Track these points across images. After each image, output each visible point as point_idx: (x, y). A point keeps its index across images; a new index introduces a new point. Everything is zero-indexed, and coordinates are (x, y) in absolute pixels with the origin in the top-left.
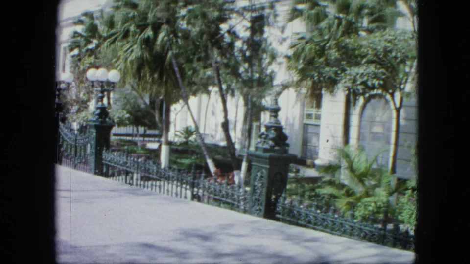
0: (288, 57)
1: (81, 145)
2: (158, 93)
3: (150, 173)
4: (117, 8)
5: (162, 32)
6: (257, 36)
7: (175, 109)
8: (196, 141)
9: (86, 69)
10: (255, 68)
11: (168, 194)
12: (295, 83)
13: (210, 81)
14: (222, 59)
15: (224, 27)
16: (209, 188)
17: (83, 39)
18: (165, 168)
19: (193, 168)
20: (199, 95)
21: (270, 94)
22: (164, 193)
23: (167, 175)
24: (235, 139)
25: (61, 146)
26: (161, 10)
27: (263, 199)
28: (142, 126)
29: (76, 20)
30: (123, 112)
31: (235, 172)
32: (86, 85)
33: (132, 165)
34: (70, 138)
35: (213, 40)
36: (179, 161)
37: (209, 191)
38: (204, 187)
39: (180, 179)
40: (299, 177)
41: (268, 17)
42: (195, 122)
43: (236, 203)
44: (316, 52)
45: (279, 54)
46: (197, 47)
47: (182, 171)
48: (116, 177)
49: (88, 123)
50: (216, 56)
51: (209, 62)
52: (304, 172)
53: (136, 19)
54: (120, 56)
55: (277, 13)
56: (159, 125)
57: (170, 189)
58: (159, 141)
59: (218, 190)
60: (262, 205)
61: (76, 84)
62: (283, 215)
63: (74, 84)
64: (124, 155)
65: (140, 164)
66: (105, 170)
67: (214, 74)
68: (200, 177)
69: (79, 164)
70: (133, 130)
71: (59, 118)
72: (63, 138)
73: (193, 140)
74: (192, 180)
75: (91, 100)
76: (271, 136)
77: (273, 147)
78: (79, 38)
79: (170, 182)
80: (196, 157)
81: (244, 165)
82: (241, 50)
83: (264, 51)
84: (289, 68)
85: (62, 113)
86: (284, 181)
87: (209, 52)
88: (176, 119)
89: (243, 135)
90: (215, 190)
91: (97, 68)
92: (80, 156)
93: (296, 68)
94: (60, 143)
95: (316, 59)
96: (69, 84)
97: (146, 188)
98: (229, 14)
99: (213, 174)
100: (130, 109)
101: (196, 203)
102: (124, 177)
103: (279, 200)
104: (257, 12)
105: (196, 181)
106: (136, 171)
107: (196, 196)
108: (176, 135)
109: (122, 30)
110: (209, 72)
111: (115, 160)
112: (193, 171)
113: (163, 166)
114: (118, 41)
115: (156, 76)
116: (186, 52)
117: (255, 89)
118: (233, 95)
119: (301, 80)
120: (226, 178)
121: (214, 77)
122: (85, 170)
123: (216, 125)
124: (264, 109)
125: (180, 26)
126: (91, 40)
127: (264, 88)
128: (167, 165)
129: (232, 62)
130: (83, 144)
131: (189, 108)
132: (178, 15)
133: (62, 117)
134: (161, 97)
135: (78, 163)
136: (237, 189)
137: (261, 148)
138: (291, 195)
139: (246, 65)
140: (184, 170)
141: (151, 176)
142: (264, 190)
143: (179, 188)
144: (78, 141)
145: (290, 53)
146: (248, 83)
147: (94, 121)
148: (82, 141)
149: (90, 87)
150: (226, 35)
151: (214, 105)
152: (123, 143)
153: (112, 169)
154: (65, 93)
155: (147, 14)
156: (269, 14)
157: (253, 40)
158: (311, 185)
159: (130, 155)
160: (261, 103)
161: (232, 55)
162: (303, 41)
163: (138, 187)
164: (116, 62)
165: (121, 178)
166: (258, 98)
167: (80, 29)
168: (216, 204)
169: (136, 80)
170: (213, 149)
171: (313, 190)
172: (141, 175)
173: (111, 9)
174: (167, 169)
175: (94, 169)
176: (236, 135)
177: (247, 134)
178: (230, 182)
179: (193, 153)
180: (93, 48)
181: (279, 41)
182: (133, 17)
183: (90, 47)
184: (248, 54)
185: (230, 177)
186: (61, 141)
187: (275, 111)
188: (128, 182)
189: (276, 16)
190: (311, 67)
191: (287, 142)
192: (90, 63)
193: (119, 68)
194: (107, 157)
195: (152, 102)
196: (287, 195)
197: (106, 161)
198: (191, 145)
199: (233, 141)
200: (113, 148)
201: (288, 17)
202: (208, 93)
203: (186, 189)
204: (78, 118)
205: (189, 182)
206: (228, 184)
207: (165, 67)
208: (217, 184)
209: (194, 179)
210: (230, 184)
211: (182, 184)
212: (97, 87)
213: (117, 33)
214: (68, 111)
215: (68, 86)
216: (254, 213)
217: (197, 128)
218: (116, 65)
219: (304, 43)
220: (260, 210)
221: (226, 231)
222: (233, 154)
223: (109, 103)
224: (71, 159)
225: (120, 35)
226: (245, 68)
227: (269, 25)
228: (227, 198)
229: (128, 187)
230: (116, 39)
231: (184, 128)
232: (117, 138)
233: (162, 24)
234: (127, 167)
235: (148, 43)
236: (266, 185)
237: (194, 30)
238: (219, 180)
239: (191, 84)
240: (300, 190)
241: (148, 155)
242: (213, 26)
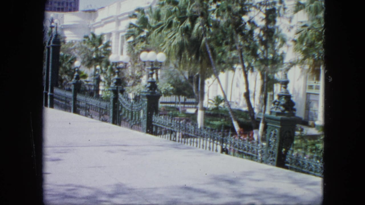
0: (295, 41)
1: (136, 111)
2: (195, 70)
3: (189, 132)
4: (163, 5)
5: (198, 23)
6: (271, 25)
7: (208, 82)
8: (224, 107)
9: (139, 52)
10: (269, 49)
11: (203, 148)
12: (300, 61)
13: (235, 60)
14: (244, 43)
15: (245, 18)
16: (235, 143)
17: (136, 29)
18: (201, 128)
19: (222, 128)
20: (226, 71)
21: (281, 70)
22: (200, 147)
23: (202, 134)
24: (254, 105)
25: (121, 111)
26: (196, 6)
27: (276, 151)
28: (182, 96)
29: (131, 15)
30: (168, 85)
31: (254, 131)
32: (139, 64)
33: (176, 126)
34: (127, 106)
35: (237, 29)
36: (211, 122)
37: (235, 145)
38: (231, 143)
39: (212, 137)
40: (303, 135)
41: (279, 10)
42: (223, 92)
43: (255, 155)
44: (316, 37)
45: (287, 38)
46: (225, 34)
47: (214, 131)
48: (163, 135)
49: (141, 94)
50: (239, 41)
51: (234, 46)
52: (307, 131)
53: (178, 13)
54: (166, 42)
55: (286, 6)
56: (196, 95)
57: (205, 145)
58: (196, 107)
59: (241, 145)
60: (274, 156)
61: (132, 63)
62: (291, 164)
63: (130, 64)
64: (169, 119)
65: (182, 125)
66: (154, 129)
67: (238, 54)
68: (228, 135)
69: (134, 126)
70: (176, 99)
71: (119, 90)
72: (121, 105)
73: (222, 106)
74: (221, 138)
75: (143, 76)
76: (282, 103)
77: (284, 111)
78: (133, 29)
79: (205, 139)
80: (224, 119)
81: (261, 125)
82: (259, 36)
83: (277, 37)
84: (296, 50)
85: (121, 87)
86: (292, 138)
87: (234, 37)
88: (209, 90)
89: (260, 102)
90: (239, 145)
91: (148, 51)
92: (135, 119)
93: (301, 49)
94: (120, 109)
95: (316, 42)
96: (126, 64)
97: (186, 144)
98: (249, 8)
99: (238, 133)
100: (174, 83)
101: (224, 155)
102: (169, 135)
103: (288, 153)
104: (270, 6)
105: (225, 138)
106: (178, 130)
107: (225, 149)
108: (209, 103)
109: (167, 21)
110: (234, 54)
111: (162, 122)
112: (222, 130)
113: (199, 127)
114: (164, 30)
115: (193, 57)
116: (216, 38)
117: (269, 67)
118: (252, 71)
119: (304, 59)
120: (247, 135)
121: (238, 57)
122: (138, 130)
123: (240, 95)
124: (276, 81)
125: (211, 18)
126: (143, 29)
127: (276, 66)
128: (203, 126)
129: (252, 46)
130: (137, 109)
131: (219, 81)
132: (210, 9)
133: (121, 89)
134: (197, 74)
135: (134, 124)
136: (256, 144)
137: (274, 112)
138: (297, 148)
139: (263, 48)
140: (215, 130)
141: (190, 134)
142: (277, 145)
143: (212, 144)
144: (133, 108)
145: (297, 37)
146: (264, 61)
147: (145, 92)
148: (137, 108)
149: (143, 66)
150: (247, 24)
151: (238, 79)
152: (168, 109)
153: (159, 129)
154: (123, 70)
155: (186, 9)
156: (280, 8)
157: (268, 28)
158: (312, 141)
159: (173, 118)
160: (274, 77)
161: (252, 39)
162: (306, 28)
163: (180, 143)
164: (163, 46)
165: (167, 136)
166: (272, 73)
167: (134, 21)
168: (240, 156)
169: (178, 60)
170: (238, 113)
171: (314, 145)
172: (182, 133)
173: (158, 6)
174: (202, 129)
175: (146, 129)
176: (255, 102)
177: (263, 101)
178: (251, 139)
179: (222, 116)
180: (145, 36)
181: (288, 29)
182: (175, 11)
183: (142, 35)
184: (264, 39)
185: (251, 135)
186: (120, 107)
187: (285, 83)
188: (172, 139)
189: (285, 9)
190: (312, 48)
191: (295, 107)
192: (143, 48)
193: (165, 51)
194: (156, 120)
195: (191, 77)
196: (294, 149)
197: (155, 123)
198: (221, 110)
199: (253, 106)
200: (161, 113)
201: (294, 9)
202: (234, 70)
203: (217, 144)
204: (133, 90)
205: (219, 139)
206: (249, 140)
207: (200, 49)
208: (240, 140)
209: (223, 136)
210: (251, 140)
211: (214, 140)
212: (148, 66)
213: (163, 24)
214: (125, 85)
215: (126, 66)
216: (269, 163)
217: (225, 96)
218: (163, 48)
219: (307, 30)
220: (274, 160)
221: (247, 177)
222: (253, 117)
223: (157, 78)
224: (128, 122)
225: (166, 25)
226: (261, 50)
227: (280, 16)
228: (248, 151)
229: (172, 143)
230: (162, 28)
231: (215, 97)
232: (164, 105)
233: (197, 17)
234: (172, 128)
235: (187, 31)
236: (278, 141)
237: (222, 21)
238: (242, 137)
239: (220, 62)
240: (304, 145)
241: (187, 118)
242: (237, 17)
